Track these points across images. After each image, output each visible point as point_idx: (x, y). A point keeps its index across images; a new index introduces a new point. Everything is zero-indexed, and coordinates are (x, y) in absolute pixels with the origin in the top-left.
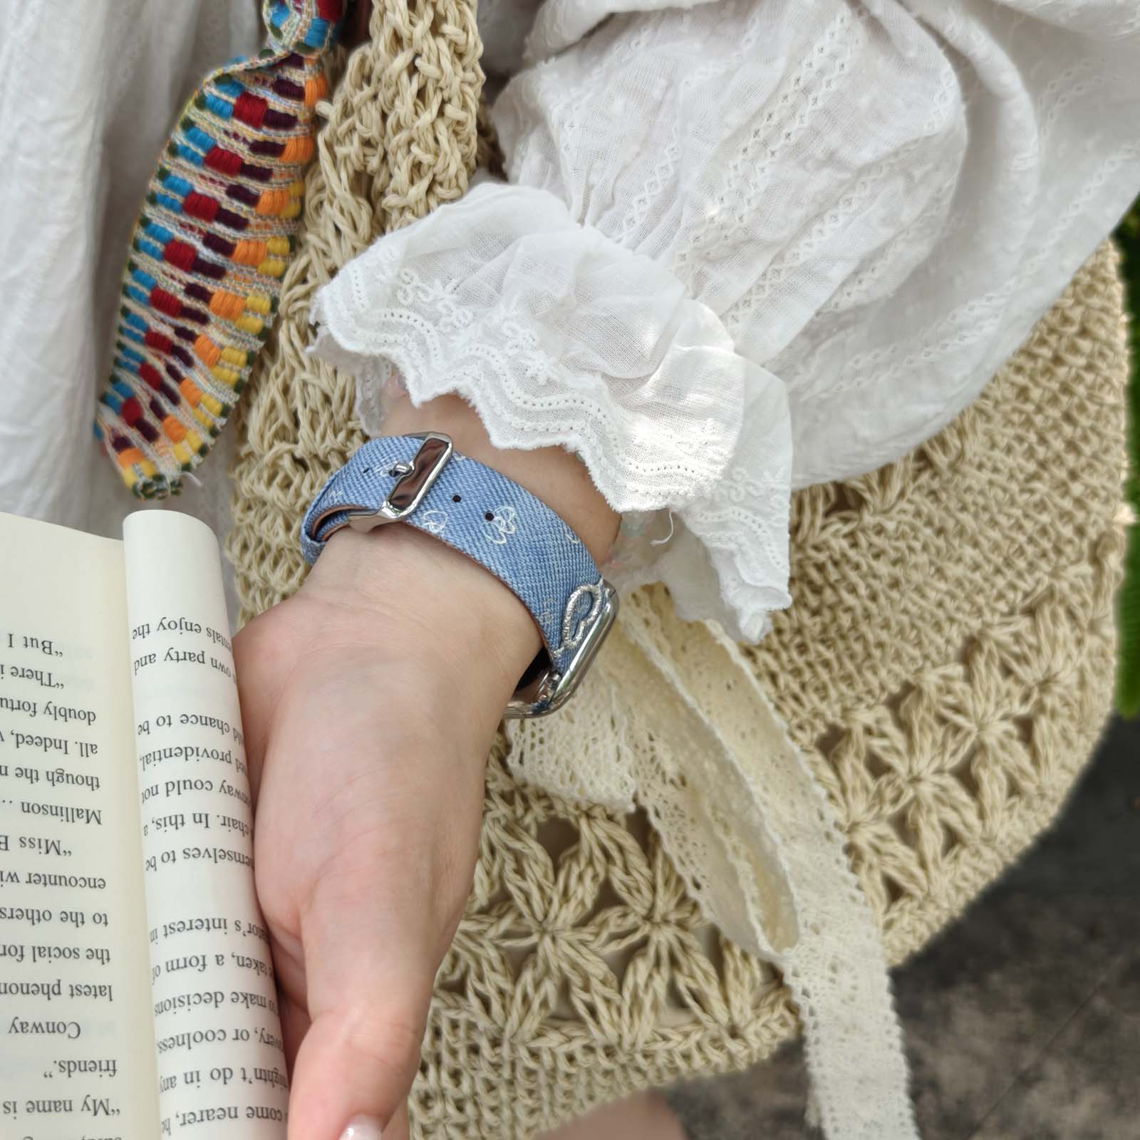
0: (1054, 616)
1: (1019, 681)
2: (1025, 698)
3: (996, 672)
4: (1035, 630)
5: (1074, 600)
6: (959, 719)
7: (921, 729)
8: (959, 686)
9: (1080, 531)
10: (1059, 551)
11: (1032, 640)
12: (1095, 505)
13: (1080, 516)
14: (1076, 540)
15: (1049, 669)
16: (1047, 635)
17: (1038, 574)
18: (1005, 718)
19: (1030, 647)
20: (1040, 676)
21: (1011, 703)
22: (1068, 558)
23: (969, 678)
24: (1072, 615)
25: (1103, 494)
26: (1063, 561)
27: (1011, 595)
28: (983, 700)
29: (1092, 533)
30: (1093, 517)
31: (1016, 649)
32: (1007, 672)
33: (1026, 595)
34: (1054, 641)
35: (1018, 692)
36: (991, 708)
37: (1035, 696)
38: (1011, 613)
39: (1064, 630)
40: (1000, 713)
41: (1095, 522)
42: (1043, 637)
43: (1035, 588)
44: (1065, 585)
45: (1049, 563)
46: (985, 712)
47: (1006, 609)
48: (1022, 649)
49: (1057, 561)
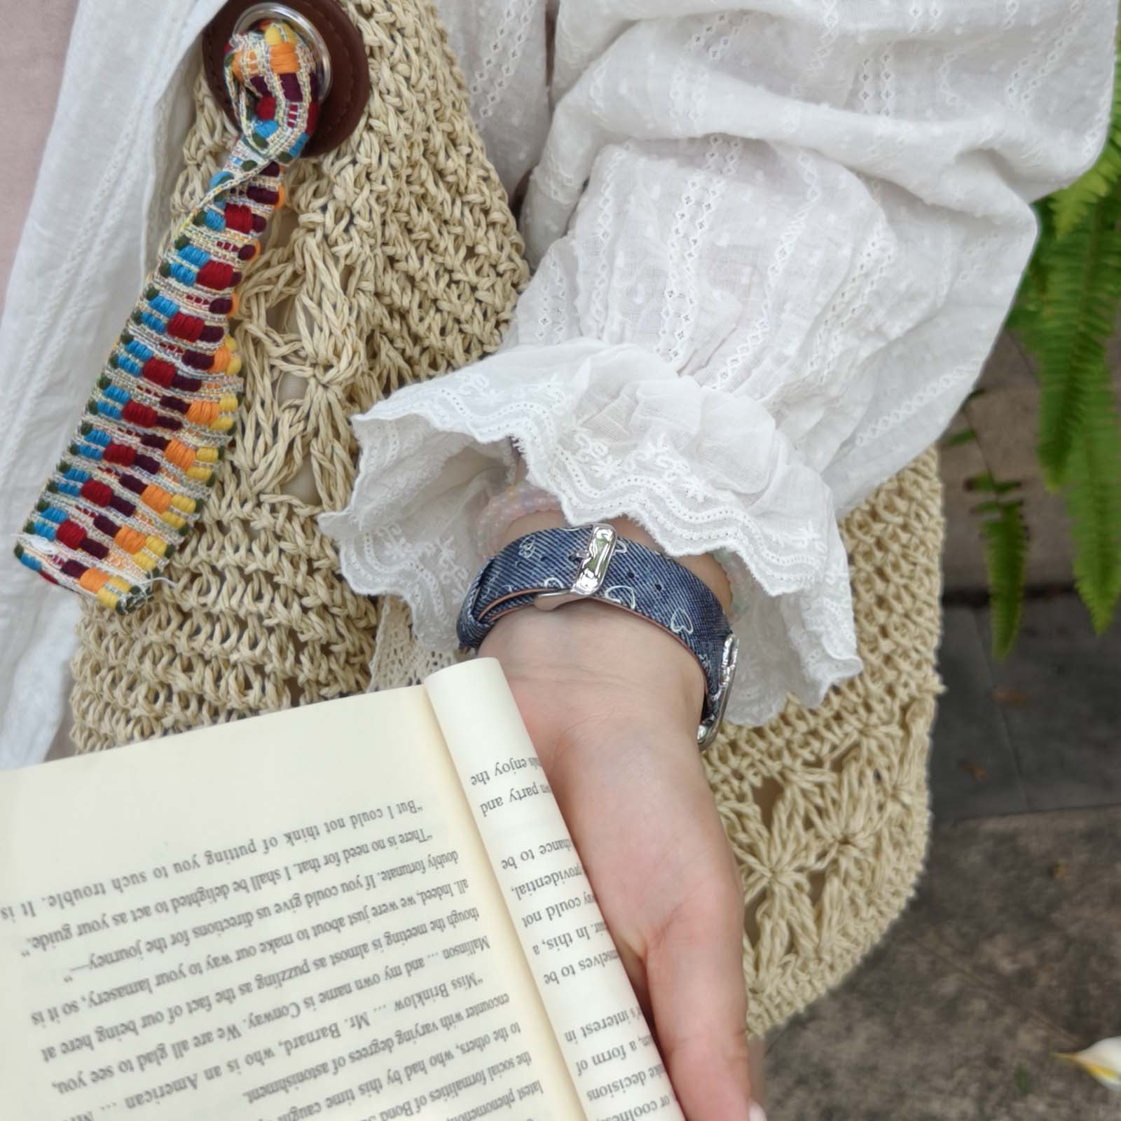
0: (861, 775)
1: (818, 837)
2: (822, 856)
3: (798, 822)
4: (838, 786)
5: (881, 761)
6: (752, 862)
9: (890, 691)
10: (869, 709)
11: (835, 795)
12: (905, 666)
13: (890, 675)
14: (888, 699)
15: (847, 826)
16: (851, 795)
17: (847, 728)
18: (800, 870)
19: (834, 802)
20: (838, 832)
21: (807, 857)
22: (880, 718)
23: (768, 821)
24: (878, 777)
25: (914, 656)
26: (874, 719)
27: (816, 744)
28: (779, 847)
29: (903, 694)
30: (904, 678)
31: (819, 801)
32: (808, 824)
33: (834, 748)
34: (853, 798)
35: (816, 848)
36: (787, 857)
37: (832, 854)
38: (818, 763)
39: (870, 790)
40: (796, 864)
41: (906, 685)
42: (845, 794)
43: (842, 741)
44: (873, 744)
45: (859, 720)
46: (779, 860)
47: (811, 758)
48: (825, 803)
49: (868, 719)
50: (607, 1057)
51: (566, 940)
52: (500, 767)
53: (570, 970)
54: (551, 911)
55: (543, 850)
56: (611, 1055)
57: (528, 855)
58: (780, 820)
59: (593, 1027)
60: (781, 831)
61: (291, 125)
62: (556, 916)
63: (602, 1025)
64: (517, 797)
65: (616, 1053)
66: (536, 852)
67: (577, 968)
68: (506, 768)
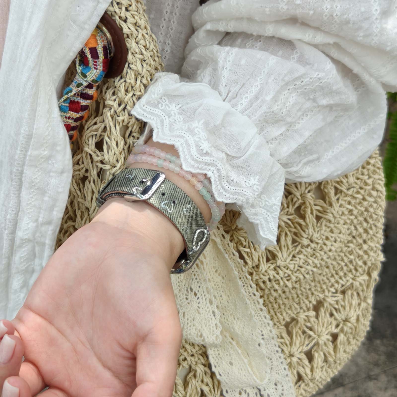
0: (352, 294)
1: (336, 319)
2: (337, 326)
3: (328, 315)
4: (344, 300)
5: (360, 289)
6: (311, 333)
7: (296, 336)
8: (313, 319)
11: (343, 303)
12: (371, 253)
13: (366, 257)
14: (363, 266)
15: (347, 315)
16: (349, 302)
17: (348, 278)
18: (329, 334)
19: (342, 306)
20: (344, 318)
21: (331, 327)
22: (360, 273)
23: (317, 317)
24: (358, 294)
25: (375, 249)
27: (336, 285)
28: (321, 326)
29: (369, 264)
31: (336, 306)
32: (332, 315)
33: (343, 286)
34: (351, 305)
35: (335, 323)
36: (324, 329)
37: (341, 325)
38: (336, 292)
39: (355, 300)
40: (327, 331)
42: (347, 303)
43: (346, 283)
44: (358, 284)
45: (352, 274)
46: (322, 331)
47: (334, 291)
48: (338, 307)
49: (356, 274)
58: (322, 315)
60: (322, 319)
61: (96, 69)
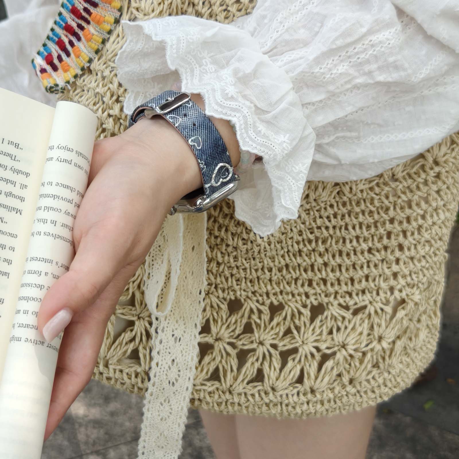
0: (362, 321)
1: (332, 339)
5: (375, 320)
9: (391, 290)
10: (378, 294)
13: (393, 282)
14: (389, 293)
17: (365, 298)
19: (345, 327)
20: (341, 341)
26: (378, 299)
29: (398, 295)
30: (400, 287)
32: (330, 333)
33: (356, 304)
38: (347, 308)
41: (400, 291)
43: (361, 302)
44: (372, 309)
45: (372, 296)
47: (343, 304)
48: (342, 326)
49: (376, 297)
50: (33, 272)
51: (45, 221)
52: (60, 147)
53: (39, 233)
54: (46, 208)
55: (57, 184)
56: (35, 272)
57: (51, 183)
59: (34, 259)
62: (46, 211)
63: (38, 259)
64: (60, 160)
65: (37, 272)
66: (54, 184)
67: (42, 234)
68: (62, 148)
